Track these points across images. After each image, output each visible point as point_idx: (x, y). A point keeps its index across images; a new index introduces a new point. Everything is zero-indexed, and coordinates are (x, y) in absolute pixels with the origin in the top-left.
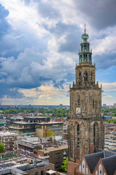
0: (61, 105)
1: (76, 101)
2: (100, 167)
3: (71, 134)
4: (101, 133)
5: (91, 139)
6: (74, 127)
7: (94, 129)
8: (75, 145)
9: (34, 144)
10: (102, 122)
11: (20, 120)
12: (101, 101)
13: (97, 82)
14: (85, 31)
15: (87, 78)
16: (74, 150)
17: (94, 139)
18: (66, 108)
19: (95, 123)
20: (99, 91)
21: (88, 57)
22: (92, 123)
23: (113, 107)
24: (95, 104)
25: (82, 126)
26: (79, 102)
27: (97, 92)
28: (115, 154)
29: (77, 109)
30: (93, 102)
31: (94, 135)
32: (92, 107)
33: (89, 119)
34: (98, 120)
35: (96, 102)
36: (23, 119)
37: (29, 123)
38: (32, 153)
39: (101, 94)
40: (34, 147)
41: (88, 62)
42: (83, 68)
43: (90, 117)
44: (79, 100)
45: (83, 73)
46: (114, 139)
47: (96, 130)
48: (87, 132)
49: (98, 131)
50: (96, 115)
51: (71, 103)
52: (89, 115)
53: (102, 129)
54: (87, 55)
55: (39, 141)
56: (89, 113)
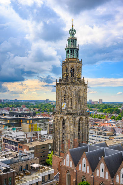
0: (47, 100)
1: (62, 97)
2: (84, 160)
3: (56, 129)
4: (86, 128)
5: (76, 133)
6: (60, 121)
7: (79, 124)
8: (60, 140)
9: (19, 139)
10: (87, 117)
11: (5, 115)
12: (86, 97)
13: (84, 78)
14: (73, 27)
15: (73, 74)
16: (59, 145)
17: (79, 134)
18: (52, 103)
19: (80, 118)
20: (85, 87)
21: (75, 53)
22: (78, 118)
23: (99, 103)
24: (80, 99)
25: (67, 121)
26: (65, 97)
27: (83, 88)
28: (98, 148)
29: (63, 104)
30: (79, 98)
31: (79, 130)
32: (78, 103)
33: (74, 114)
34: (83, 115)
35: (82, 97)
36: (8, 113)
37: (14, 117)
38: (17, 147)
39: (87, 90)
40: (19, 142)
41: (75, 57)
42: (70, 64)
43: (75, 112)
44: (65, 95)
45: (69, 69)
46: (98, 134)
47: (81, 125)
48: (72, 127)
49: (83, 126)
50: (82, 110)
51: (56, 99)
52: (75, 110)
53: (87, 124)
54: (73, 51)
55: (24, 135)
56: (74, 108)
